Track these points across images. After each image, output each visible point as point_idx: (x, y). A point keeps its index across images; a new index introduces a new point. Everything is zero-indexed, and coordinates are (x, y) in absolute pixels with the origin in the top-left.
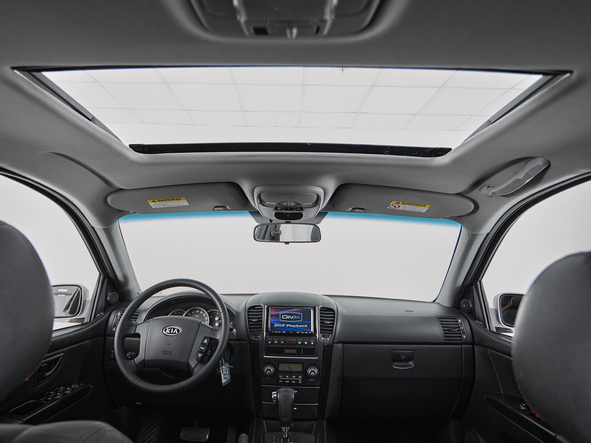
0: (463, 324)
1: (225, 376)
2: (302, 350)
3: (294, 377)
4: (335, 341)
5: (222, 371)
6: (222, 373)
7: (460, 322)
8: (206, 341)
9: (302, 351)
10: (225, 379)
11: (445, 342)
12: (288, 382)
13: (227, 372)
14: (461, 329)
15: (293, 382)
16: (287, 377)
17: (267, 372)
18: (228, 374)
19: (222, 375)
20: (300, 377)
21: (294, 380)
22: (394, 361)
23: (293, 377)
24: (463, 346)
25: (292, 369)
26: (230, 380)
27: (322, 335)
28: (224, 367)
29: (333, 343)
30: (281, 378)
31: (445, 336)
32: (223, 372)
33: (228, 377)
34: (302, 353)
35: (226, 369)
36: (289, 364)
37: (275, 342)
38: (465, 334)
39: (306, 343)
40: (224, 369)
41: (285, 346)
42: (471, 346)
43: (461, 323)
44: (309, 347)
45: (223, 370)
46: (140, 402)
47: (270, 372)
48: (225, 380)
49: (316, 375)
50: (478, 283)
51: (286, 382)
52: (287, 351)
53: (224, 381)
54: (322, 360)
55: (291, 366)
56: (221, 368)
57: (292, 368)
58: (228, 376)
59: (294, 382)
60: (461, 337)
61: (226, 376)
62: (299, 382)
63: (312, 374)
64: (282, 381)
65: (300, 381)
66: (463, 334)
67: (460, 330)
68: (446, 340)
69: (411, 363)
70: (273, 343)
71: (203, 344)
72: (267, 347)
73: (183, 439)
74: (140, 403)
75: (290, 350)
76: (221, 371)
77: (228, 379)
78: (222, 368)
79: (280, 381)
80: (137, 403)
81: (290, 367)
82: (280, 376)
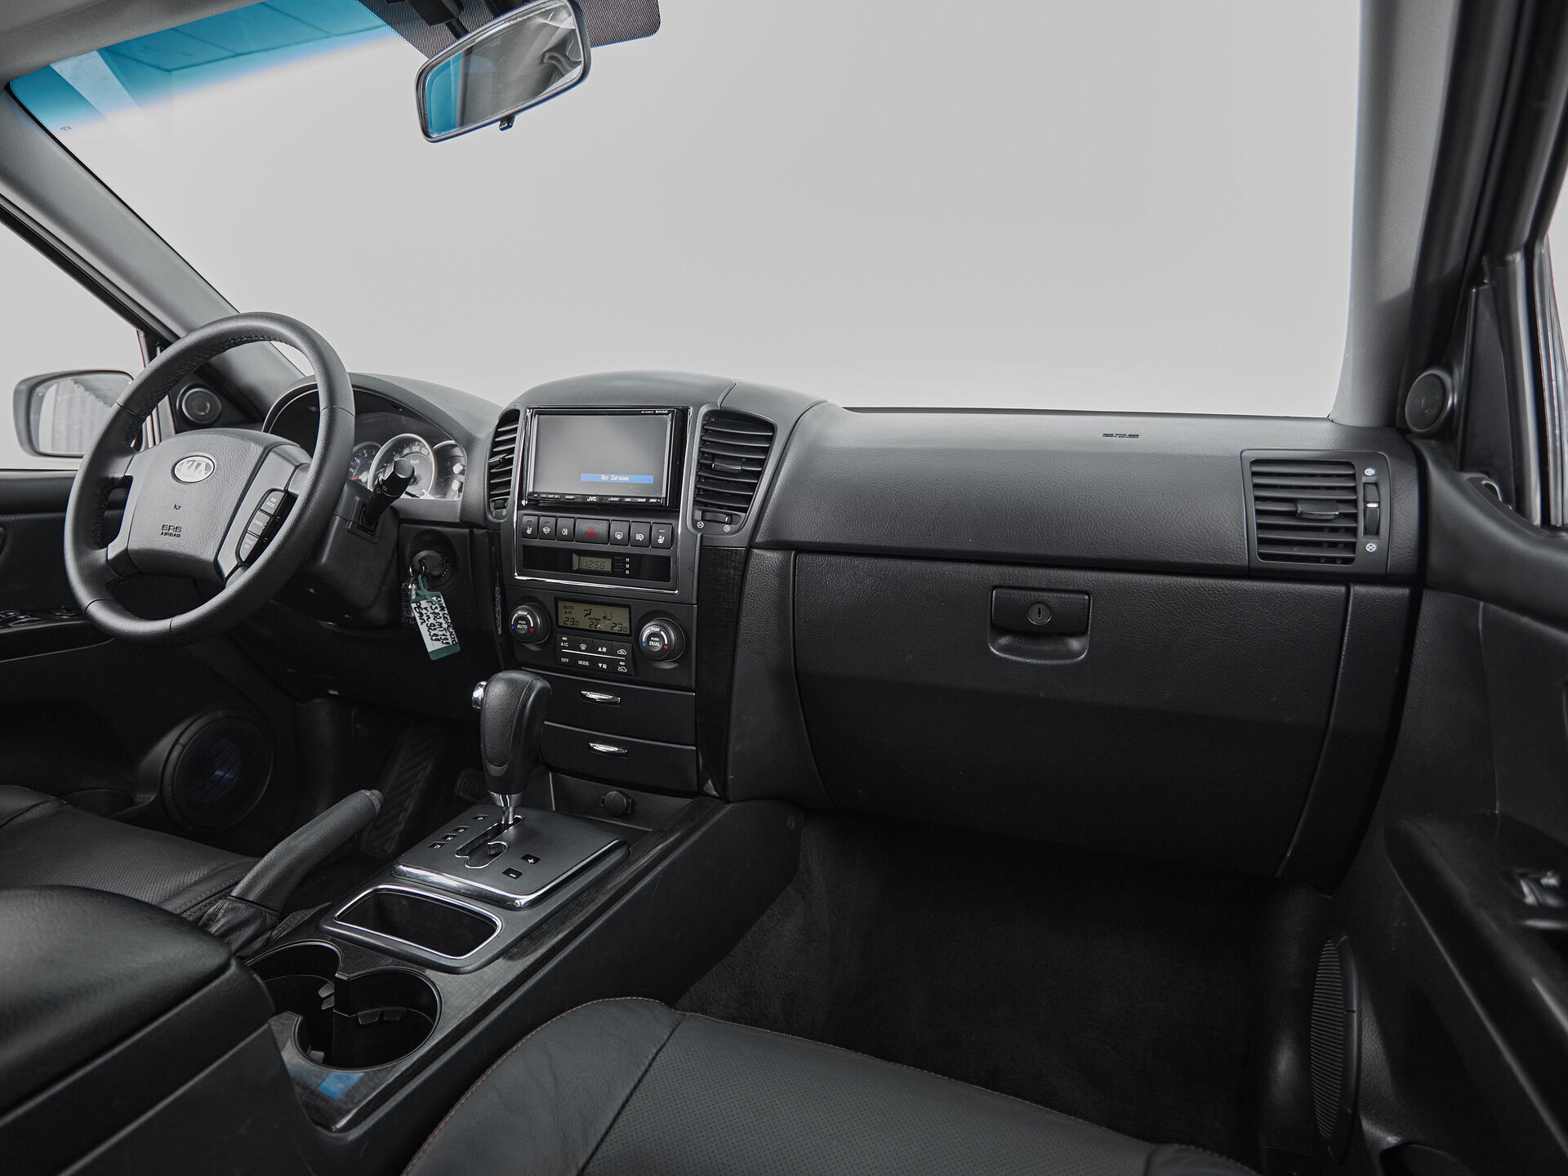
0: (1385, 490)
1: (433, 632)
2: (628, 560)
3: (604, 650)
4: (759, 539)
5: (421, 614)
6: (419, 621)
7: (1373, 480)
8: (272, 503)
9: (627, 566)
10: (439, 640)
11: (1253, 565)
12: (587, 663)
13: (442, 620)
14: (1365, 508)
15: (600, 665)
16: (583, 647)
17: (519, 627)
18: (445, 626)
19: (423, 629)
20: (622, 652)
21: (603, 660)
22: (999, 630)
23: (600, 650)
24: (1358, 589)
25: (601, 622)
26: (458, 645)
27: (704, 511)
28: (424, 604)
29: (751, 545)
30: (565, 648)
31: (1261, 541)
32: (425, 618)
33: (450, 637)
34: (627, 572)
35: (436, 611)
36: (587, 607)
37: (544, 530)
38: (1377, 533)
39: (640, 537)
40: (426, 608)
41: (574, 545)
42: (1404, 592)
43: (1376, 484)
44: (649, 551)
45: (424, 611)
47: (526, 627)
48: (439, 645)
49: (666, 647)
50: (1510, 258)
51: (580, 662)
52: (579, 562)
53: (431, 646)
54: (694, 601)
55: (598, 612)
56: (414, 605)
57: (599, 620)
58: (448, 634)
59: (605, 666)
60: (1352, 546)
61: (441, 633)
62: (620, 669)
63: (651, 643)
64: (568, 661)
65: (624, 664)
66: (1366, 532)
67: (1354, 517)
68: (1262, 556)
69: (1075, 644)
70: (538, 532)
72: (525, 547)
75: (594, 559)
76: (417, 615)
77: (450, 641)
78: (419, 607)
79: (563, 660)
80: (331, 692)
81: (590, 616)
82: (564, 641)
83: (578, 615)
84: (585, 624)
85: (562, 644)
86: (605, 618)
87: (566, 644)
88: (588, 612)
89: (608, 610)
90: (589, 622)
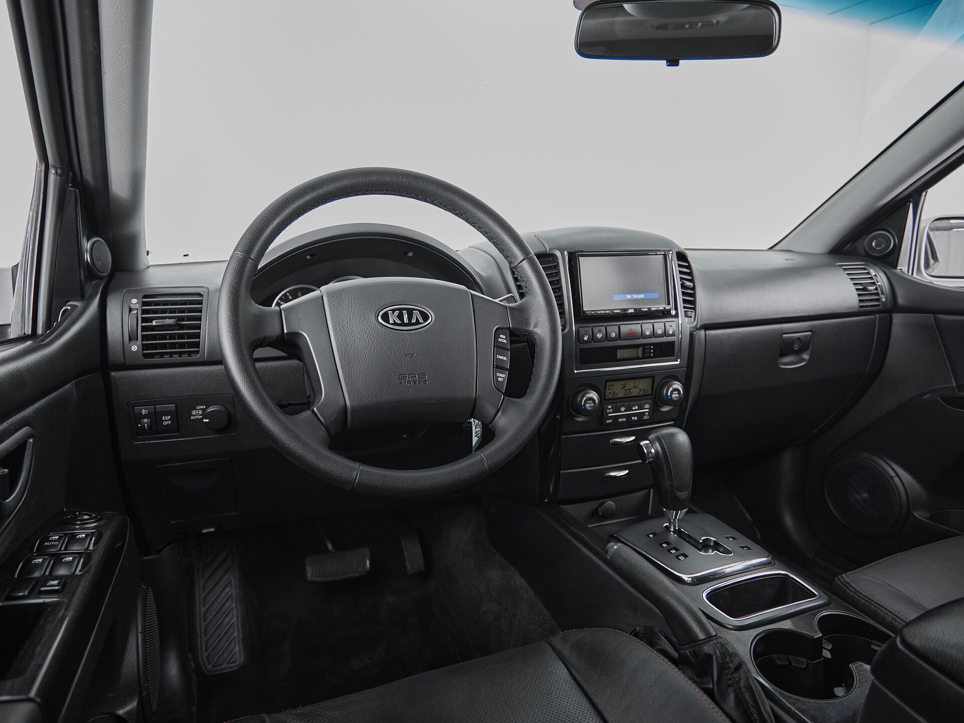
0: (879, 277)
1: (476, 430)
2: (652, 347)
3: (637, 407)
7: (874, 274)
8: (503, 339)
9: (652, 351)
10: (477, 435)
11: (859, 311)
12: (625, 419)
14: (878, 285)
15: (633, 418)
16: (623, 409)
17: (587, 405)
19: (473, 428)
20: (647, 406)
21: (634, 415)
22: (783, 355)
23: (634, 408)
24: (877, 316)
25: (631, 391)
26: (482, 437)
27: (685, 311)
29: (697, 329)
30: (611, 413)
31: (859, 301)
34: (652, 355)
36: (624, 382)
37: (598, 335)
38: (883, 294)
39: (659, 331)
41: (620, 343)
42: (888, 315)
43: (876, 275)
44: (665, 339)
46: (213, 527)
47: (592, 404)
48: (477, 439)
49: (681, 397)
51: (620, 420)
52: (620, 354)
54: (686, 367)
55: (630, 384)
57: (631, 389)
59: (636, 418)
60: (879, 300)
62: (645, 418)
63: (673, 396)
64: (611, 421)
65: (647, 414)
67: (877, 288)
68: (861, 307)
69: (805, 356)
70: (593, 338)
71: (499, 347)
72: (581, 350)
73: (315, 579)
74: (212, 530)
75: (626, 351)
79: (608, 421)
80: (204, 531)
81: (626, 388)
82: (609, 409)
83: (617, 389)
84: (621, 394)
85: (608, 411)
86: (634, 387)
87: (611, 410)
88: (624, 386)
89: (637, 382)
90: (624, 392)
